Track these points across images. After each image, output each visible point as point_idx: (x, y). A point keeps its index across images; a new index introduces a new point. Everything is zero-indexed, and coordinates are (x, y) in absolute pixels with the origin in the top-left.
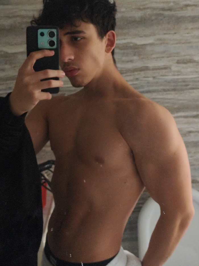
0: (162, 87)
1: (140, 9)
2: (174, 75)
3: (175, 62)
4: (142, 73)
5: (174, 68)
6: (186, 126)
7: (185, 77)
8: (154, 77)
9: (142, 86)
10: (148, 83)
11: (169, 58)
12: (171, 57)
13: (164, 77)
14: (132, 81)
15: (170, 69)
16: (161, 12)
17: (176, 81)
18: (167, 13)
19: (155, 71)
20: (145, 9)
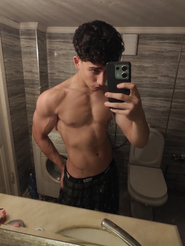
0: (152, 86)
1: (148, 51)
2: (159, 82)
3: (160, 76)
5: (159, 78)
6: (160, 104)
7: (163, 83)
8: (150, 81)
9: (144, 85)
10: (147, 83)
11: (158, 74)
12: (159, 73)
13: (154, 82)
14: (140, 82)
15: (157, 78)
16: (158, 53)
17: (158, 84)
18: (160, 54)
19: (151, 79)
20: (151, 51)
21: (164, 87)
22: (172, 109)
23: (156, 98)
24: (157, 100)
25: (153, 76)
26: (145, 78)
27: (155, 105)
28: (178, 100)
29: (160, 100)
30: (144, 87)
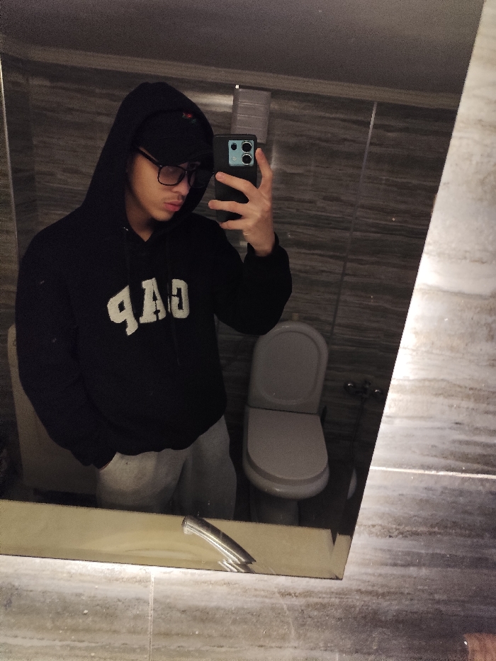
0: (302, 221)
1: (296, 135)
2: (318, 211)
3: (321, 197)
4: (286, 203)
5: (320, 203)
6: (320, 264)
7: (328, 214)
8: (298, 210)
9: (284, 217)
10: (291, 214)
11: (317, 193)
12: (318, 191)
13: (307, 211)
15: (315, 203)
16: (317, 142)
17: (318, 217)
18: (324, 144)
19: (300, 203)
20: (302, 136)
21: (329, 224)
22: (346, 278)
23: (312, 252)
24: (313, 254)
25: (307, 197)
26: (287, 200)
27: (308, 268)
28: (360, 258)
29: (320, 255)
30: (283, 223)
